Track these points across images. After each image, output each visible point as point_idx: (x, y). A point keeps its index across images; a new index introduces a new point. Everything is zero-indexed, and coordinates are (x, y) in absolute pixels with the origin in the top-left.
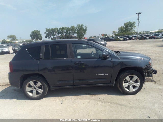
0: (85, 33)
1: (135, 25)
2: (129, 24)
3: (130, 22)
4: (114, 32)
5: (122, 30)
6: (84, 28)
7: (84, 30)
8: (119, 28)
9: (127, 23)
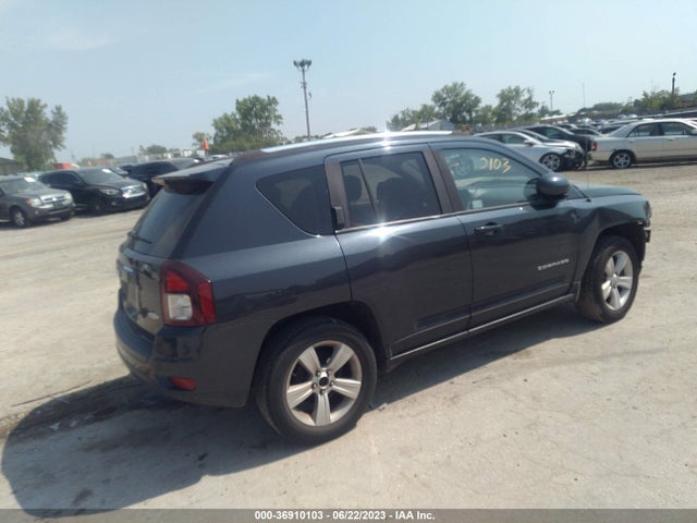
0: (57, 142)
1: (275, 110)
2: (254, 105)
3: (256, 99)
4: (199, 137)
5: (230, 130)
6: (48, 115)
7: (50, 125)
8: (215, 121)
9: (245, 100)
